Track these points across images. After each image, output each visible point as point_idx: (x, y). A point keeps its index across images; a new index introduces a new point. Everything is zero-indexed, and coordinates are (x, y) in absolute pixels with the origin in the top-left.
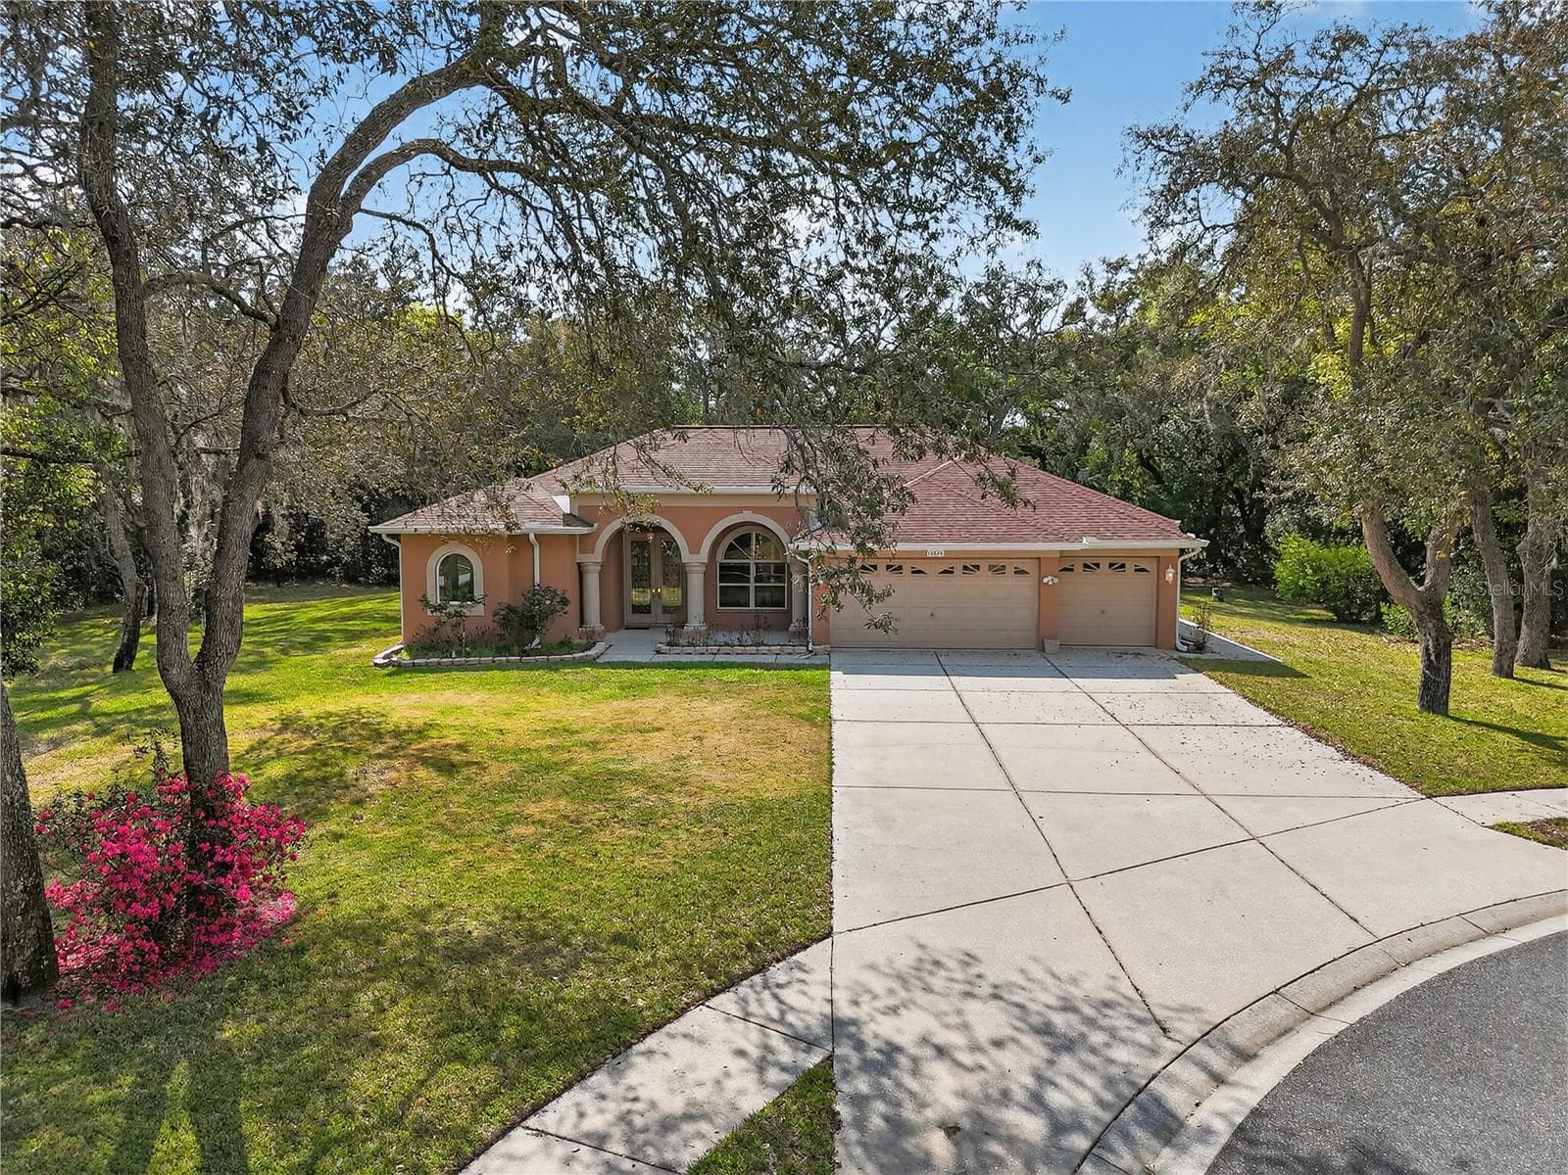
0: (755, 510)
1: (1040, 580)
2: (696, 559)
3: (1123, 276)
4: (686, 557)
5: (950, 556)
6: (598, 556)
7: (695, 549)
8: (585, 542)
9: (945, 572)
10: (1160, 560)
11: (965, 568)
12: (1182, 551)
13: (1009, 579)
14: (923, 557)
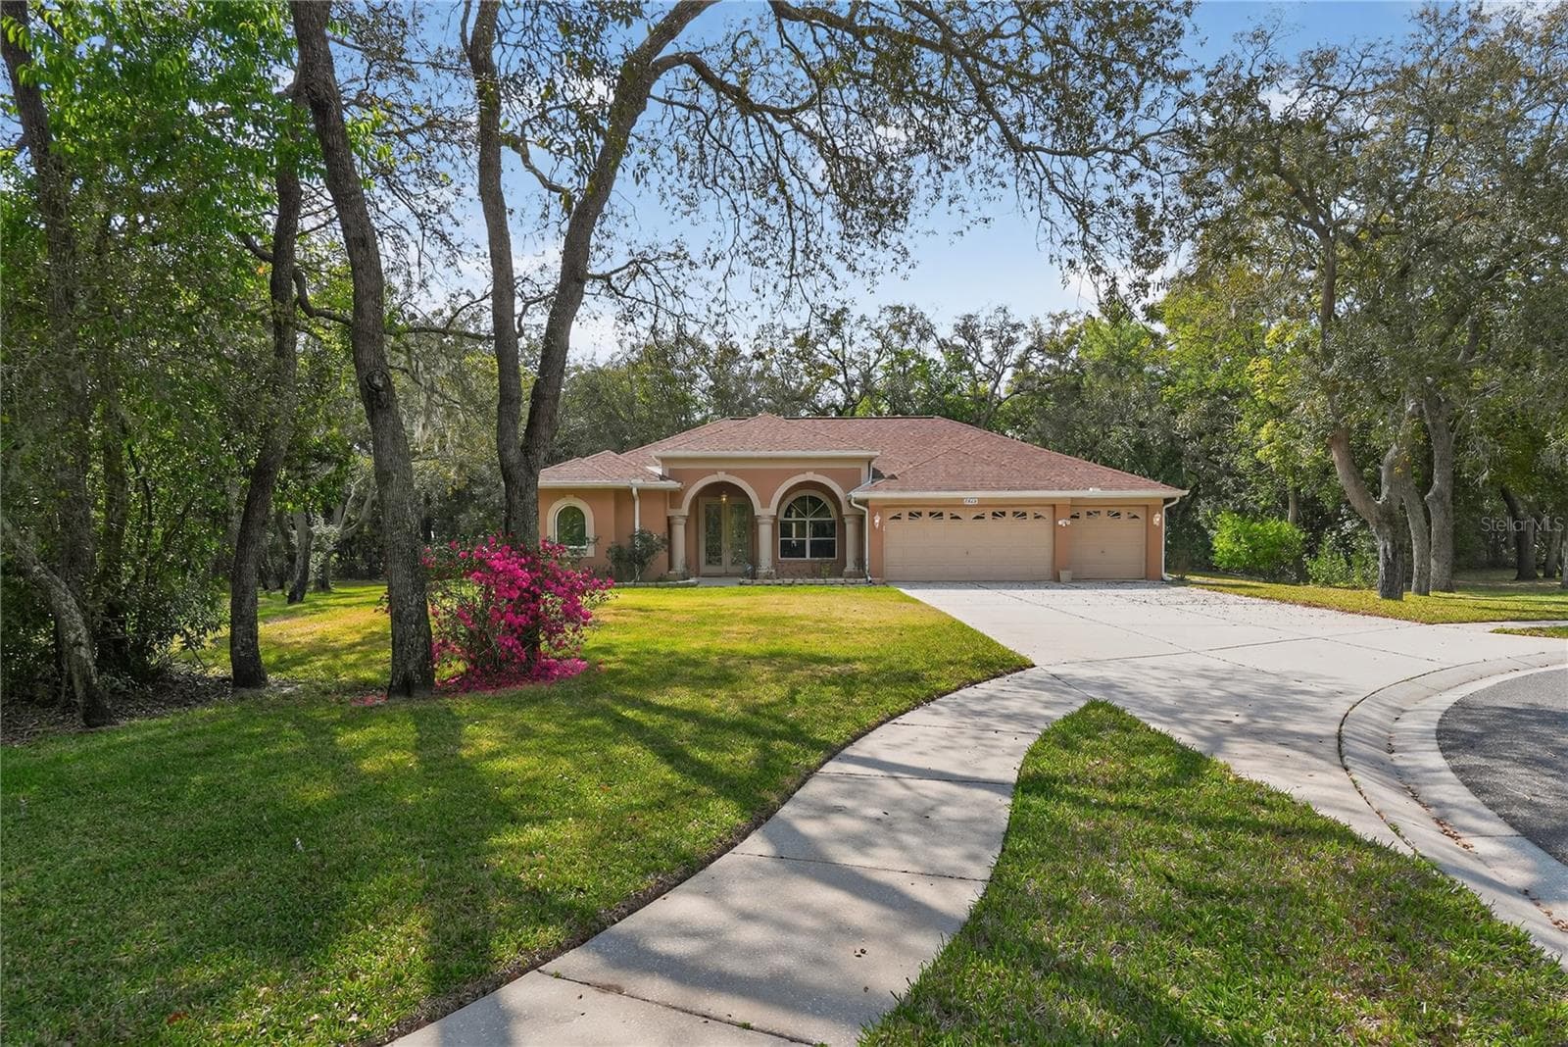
0: (817, 471)
1: (1055, 522)
2: (766, 511)
3: (1064, 327)
4: (758, 510)
5: (983, 504)
6: (685, 510)
7: (766, 504)
8: (674, 497)
9: (977, 518)
10: (1148, 508)
11: (994, 514)
12: (1167, 501)
13: (1029, 523)
14: (958, 504)
